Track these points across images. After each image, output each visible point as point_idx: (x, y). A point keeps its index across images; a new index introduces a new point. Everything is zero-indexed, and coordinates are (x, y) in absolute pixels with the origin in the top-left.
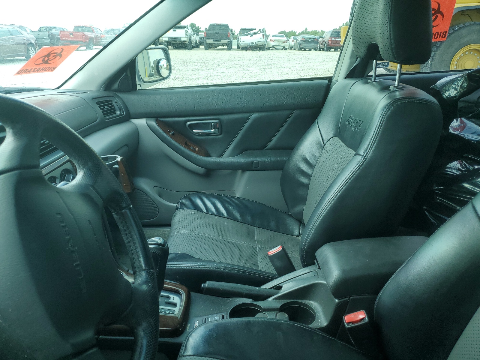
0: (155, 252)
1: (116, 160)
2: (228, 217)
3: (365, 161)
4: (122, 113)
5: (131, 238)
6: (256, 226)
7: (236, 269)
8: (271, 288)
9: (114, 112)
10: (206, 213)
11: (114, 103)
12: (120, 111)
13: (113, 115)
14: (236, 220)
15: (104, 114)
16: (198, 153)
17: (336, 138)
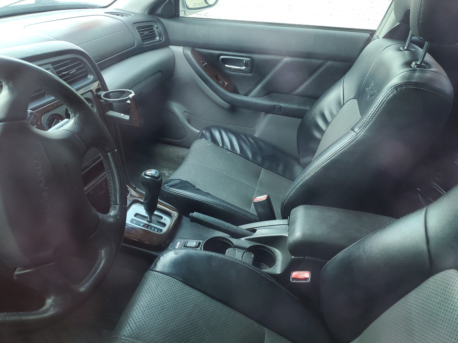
0: (149, 182)
1: (128, 97)
2: (241, 154)
3: (356, 138)
4: (161, 39)
5: (111, 176)
6: (264, 167)
7: (224, 206)
8: (247, 229)
9: (154, 37)
10: (221, 147)
11: (155, 28)
12: (160, 37)
13: (152, 41)
14: (247, 158)
15: (142, 40)
16: (226, 88)
17: (356, 100)
